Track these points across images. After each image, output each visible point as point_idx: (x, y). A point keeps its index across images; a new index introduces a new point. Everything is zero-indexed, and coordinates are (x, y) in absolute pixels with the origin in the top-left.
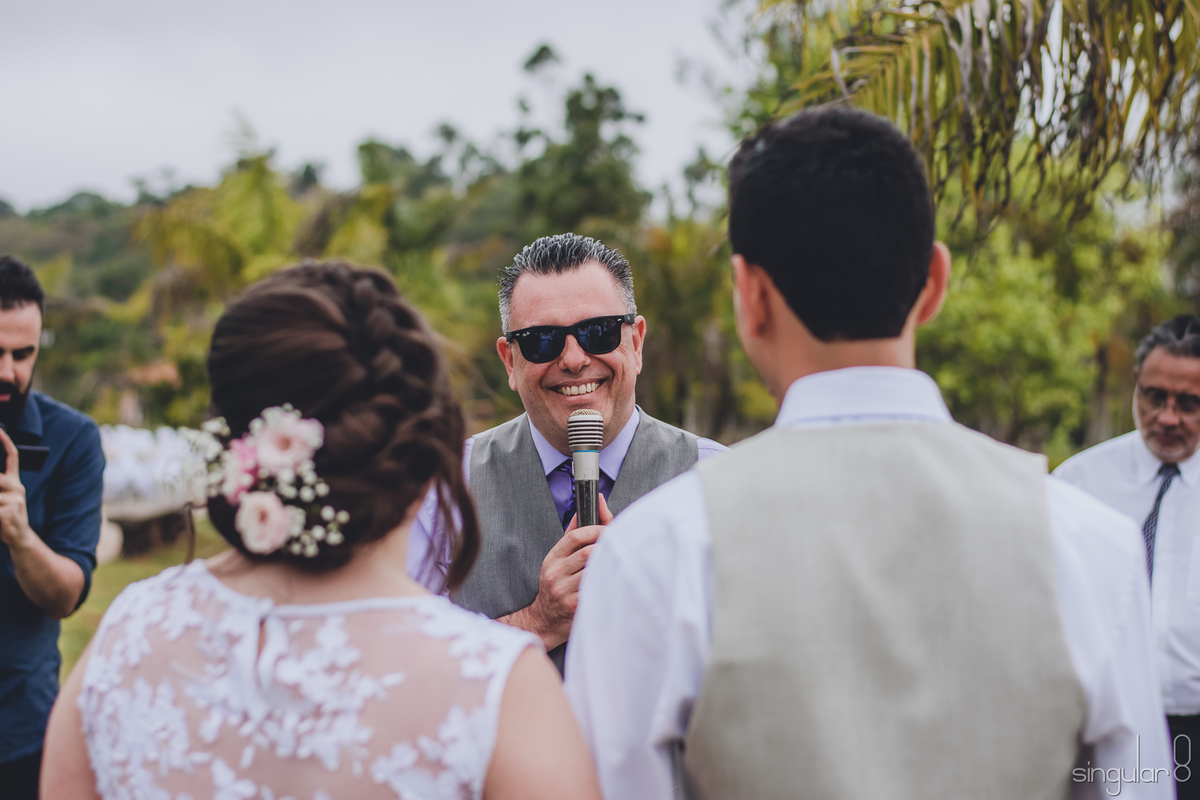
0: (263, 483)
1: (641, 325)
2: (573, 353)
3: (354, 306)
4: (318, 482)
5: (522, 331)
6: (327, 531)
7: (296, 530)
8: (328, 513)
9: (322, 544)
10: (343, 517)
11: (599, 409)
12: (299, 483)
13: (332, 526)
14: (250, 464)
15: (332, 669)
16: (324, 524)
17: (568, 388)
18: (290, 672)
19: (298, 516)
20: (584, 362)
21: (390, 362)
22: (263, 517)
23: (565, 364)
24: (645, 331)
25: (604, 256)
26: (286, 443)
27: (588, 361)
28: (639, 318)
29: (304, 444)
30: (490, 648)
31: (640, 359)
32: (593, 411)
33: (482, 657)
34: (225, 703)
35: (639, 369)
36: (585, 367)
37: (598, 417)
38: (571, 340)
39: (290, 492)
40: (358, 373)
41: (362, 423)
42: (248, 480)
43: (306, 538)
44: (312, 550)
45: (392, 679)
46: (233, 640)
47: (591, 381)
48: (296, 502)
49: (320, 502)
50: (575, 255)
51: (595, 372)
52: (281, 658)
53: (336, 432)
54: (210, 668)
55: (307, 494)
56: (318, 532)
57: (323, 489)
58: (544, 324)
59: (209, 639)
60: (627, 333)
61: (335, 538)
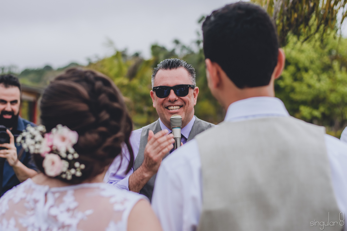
0: (54, 151)
1: (197, 90)
2: (173, 96)
3: (95, 92)
4: (75, 153)
5: (156, 87)
6: (76, 171)
7: (65, 169)
8: (77, 164)
9: (74, 176)
10: (83, 166)
11: (180, 115)
12: (68, 153)
13: (78, 169)
14: (50, 144)
15: (68, 210)
16: (75, 168)
17: (170, 107)
18: (54, 211)
19: (66, 164)
20: (176, 99)
21: (105, 116)
22: (53, 163)
23: (169, 99)
24: (198, 92)
25: (186, 66)
26: (63, 139)
27: (177, 98)
28: (196, 88)
29: (70, 141)
30: (125, 200)
31: (196, 101)
32: (178, 115)
33: (122, 203)
34: (33, 225)
35: (195, 104)
36: (176, 100)
37: (180, 117)
38: (172, 91)
39: (64, 155)
40: (92, 119)
41: (92, 137)
42: (49, 149)
43: (68, 173)
44: (69, 177)
45: (89, 212)
46: (36, 201)
47: (178, 105)
48: (66, 159)
49: (75, 160)
50: (176, 64)
51: (179, 103)
52: (52, 206)
53: (82, 139)
54: (29, 213)
55: (70, 157)
56: (73, 171)
57: (76, 156)
58: (164, 85)
59: (28, 202)
60: (191, 92)
61: (79, 174)
